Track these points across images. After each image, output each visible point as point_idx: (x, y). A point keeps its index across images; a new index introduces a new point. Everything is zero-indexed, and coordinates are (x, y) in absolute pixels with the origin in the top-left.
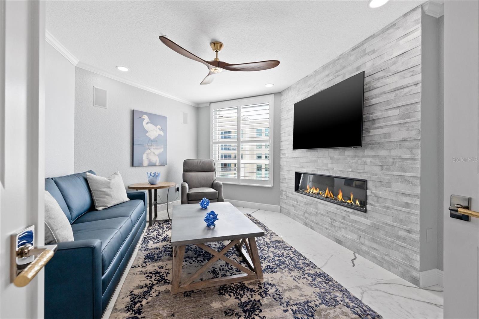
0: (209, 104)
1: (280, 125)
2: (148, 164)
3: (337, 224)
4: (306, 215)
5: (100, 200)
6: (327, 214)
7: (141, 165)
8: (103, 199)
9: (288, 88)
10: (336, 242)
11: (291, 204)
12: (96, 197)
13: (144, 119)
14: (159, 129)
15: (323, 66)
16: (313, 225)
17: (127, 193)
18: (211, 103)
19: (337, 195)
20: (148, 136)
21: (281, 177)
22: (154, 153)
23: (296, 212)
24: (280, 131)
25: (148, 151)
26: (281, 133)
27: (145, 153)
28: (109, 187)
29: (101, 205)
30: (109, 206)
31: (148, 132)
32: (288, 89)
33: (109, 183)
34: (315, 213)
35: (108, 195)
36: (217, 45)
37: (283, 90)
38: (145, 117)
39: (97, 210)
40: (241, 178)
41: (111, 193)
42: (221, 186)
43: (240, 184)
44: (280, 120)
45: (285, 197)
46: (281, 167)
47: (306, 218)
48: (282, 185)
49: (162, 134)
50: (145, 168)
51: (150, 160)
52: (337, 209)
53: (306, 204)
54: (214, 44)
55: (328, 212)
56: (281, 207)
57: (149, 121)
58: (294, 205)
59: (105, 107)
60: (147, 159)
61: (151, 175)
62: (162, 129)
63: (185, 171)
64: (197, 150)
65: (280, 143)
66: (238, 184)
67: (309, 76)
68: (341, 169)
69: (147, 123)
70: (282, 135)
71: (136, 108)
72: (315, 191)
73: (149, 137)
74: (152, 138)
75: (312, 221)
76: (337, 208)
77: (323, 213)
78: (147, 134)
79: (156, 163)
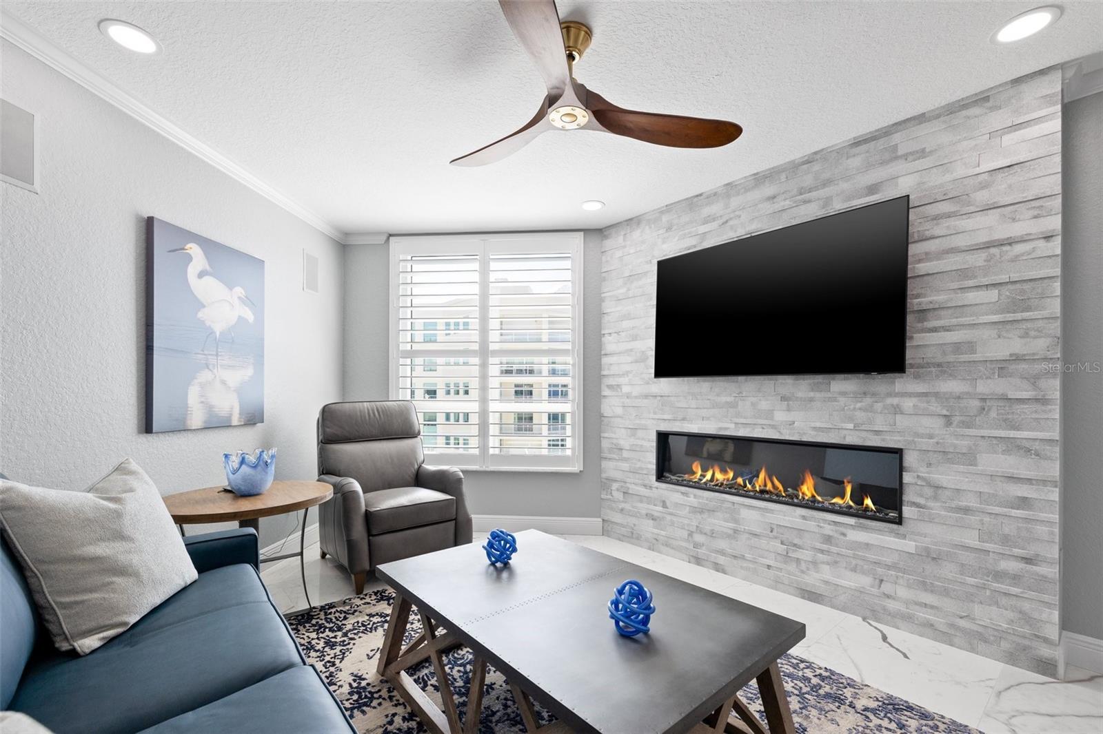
0: (385, 238)
1: (602, 314)
2: (205, 422)
3: (805, 555)
4: (698, 538)
5: (82, 602)
6: (772, 532)
7: (180, 428)
8: (95, 595)
9: (631, 220)
10: (803, 597)
11: (644, 512)
12: (60, 595)
13: (189, 258)
14: (239, 298)
15: (755, 174)
16: (721, 560)
17: (186, 545)
18: (391, 235)
19: (799, 486)
20: (203, 322)
21: (605, 444)
22: (223, 382)
23: (663, 533)
24: (599, 327)
25: (205, 376)
26: (603, 332)
27: (196, 381)
28: (120, 536)
29: (93, 624)
30: (133, 619)
31: (204, 306)
32: (632, 222)
34: (731, 532)
37: (613, 223)
38: (194, 249)
40: (491, 451)
42: (459, 481)
43: (487, 469)
44: (602, 300)
45: (618, 495)
46: (606, 420)
47: (696, 545)
48: (604, 464)
49: (249, 316)
50: (190, 435)
51: (210, 408)
52: (803, 519)
53: (700, 510)
55: (774, 527)
56: (603, 520)
57: (208, 268)
58: (653, 515)
59: (28, 186)
60: (202, 402)
61: (243, 462)
62: (247, 301)
63: (327, 440)
64: (344, 374)
65: (600, 359)
66: (481, 469)
67: (704, 195)
68: (818, 425)
69: (201, 275)
70: (606, 339)
71: (160, 213)
72: (719, 476)
73: (208, 323)
74: (218, 329)
75: (722, 552)
76: (804, 518)
77: (758, 531)
78: (200, 315)
79: (229, 418)
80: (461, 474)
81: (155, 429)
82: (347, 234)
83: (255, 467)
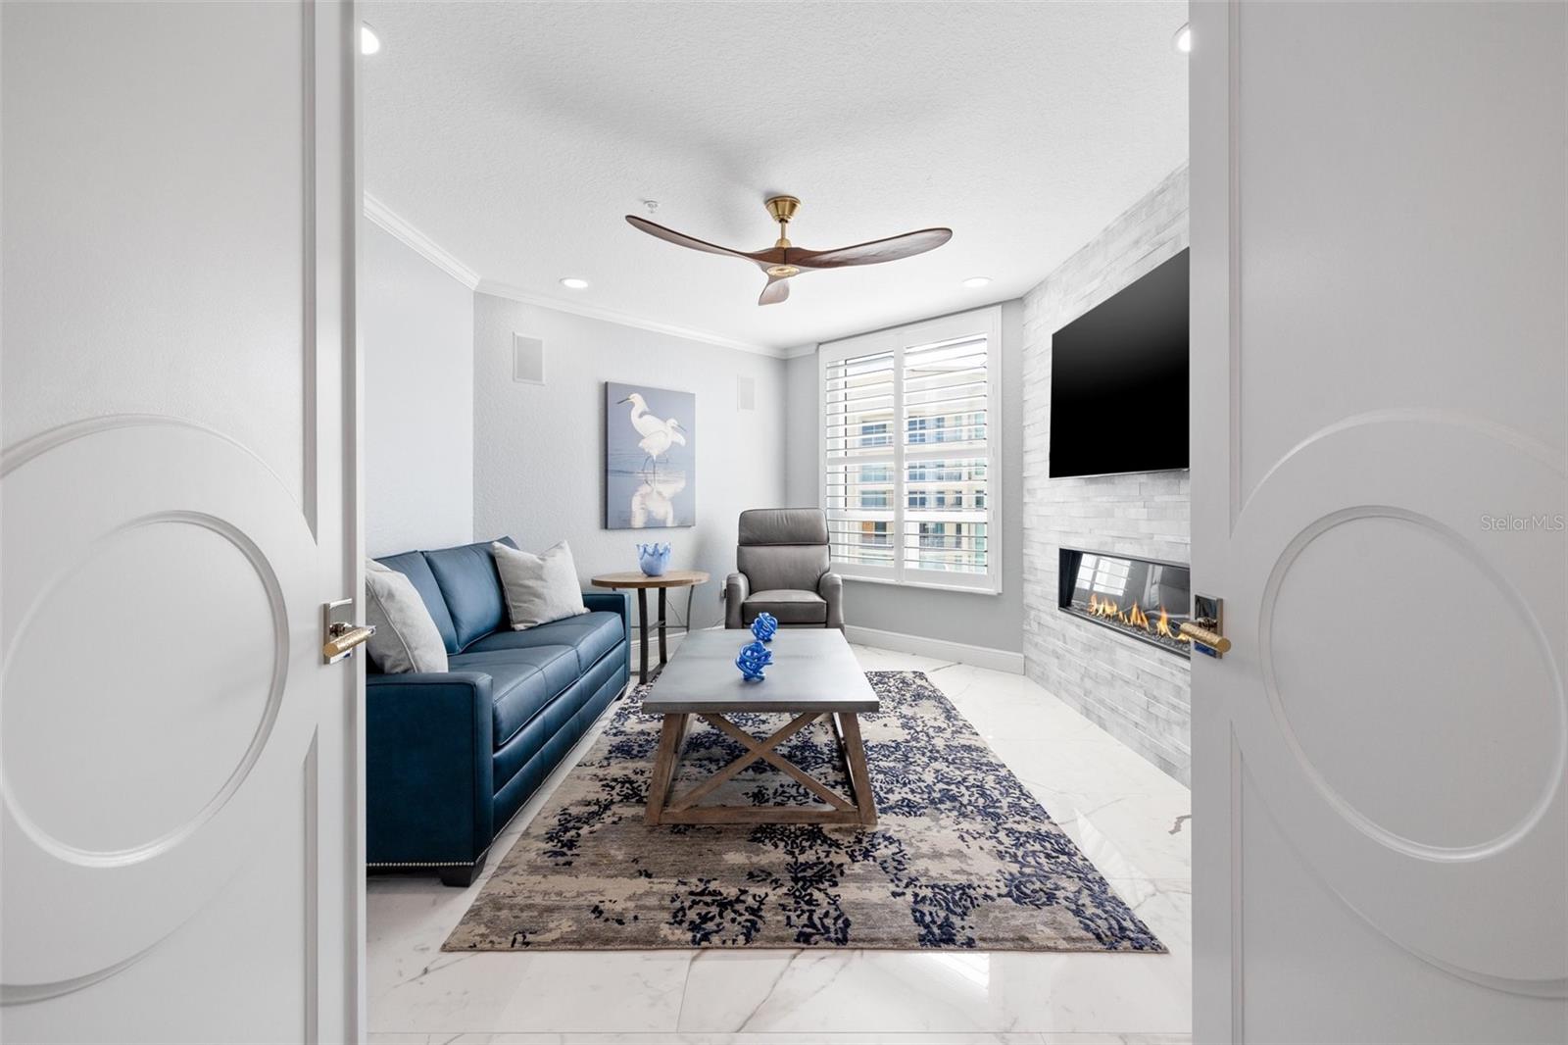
0: (815, 347)
1: (1022, 402)
2: (645, 523)
3: (1161, 710)
4: (1088, 684)
5: (520, 607)
6: (1138, 678)
7: (626, 525)
8: (526, 605)
9: (1042, 283)
10: (1160, 767)
11: (1051, 647)
12: (513, 600)
13: (633, 405)
14: (673, 427)
15: (1124, 214)
16: (1104, 713)
17: (583, 595)
18: (820, 344)
20: (643, 450)
21: (1026, 564)
22: (660, 493)
23: (1063, 674)
24: (1021, 417)
25: (644, 489)
26: (1025, 424)
27: (638, 494)
28: (540, 578)
29: (523, 618)
30: (540, 622)
31: (643, 438)
32: (1042, 285)
33: (541, 567)
34: (1109, 677)
35: (538, 596)
36: (782, 206)
37: (1028, 290)
38: (636, 398)
39: (514, 630)
40: (909, 565)
41: (545, 591)
42: (836, 587)
43: (902, 584)
44: (1023, 385)
45: (1035, 626)
46: (1026, 531)
47: (1087, 693)
48: (1028, 588)
49: (681, 439)
50: (636, 532)
51: (649, 513)
52: (1162, 664)
53: (1089, 648)
54: (776, 202)
55: (1140, 672)
56: (1025, 657)
57: (647, 410)
58: (1057, 653)
59: (539, 382)
60: (643, 509)
61: (645, 551)
62: (679, 429)
63: (744, 543)
64: (786, 483)
65: (1022, 458)
66: (897, 583)
67: (1091, 245)
68: (1171, 539)
69: (641, 415)
70: (1028, 432)
71: (614, 377)
72: (1108, 611)
73: (647, 450)
74: (655, 453)
75: (1102, 702)
76: (1161, 662)
77: (1128, 676)
78: (640, 445)
79: (664, 521)
80: (840, 583)
81: (609, 527)
82: (786, 350)
83: (652, 555)
